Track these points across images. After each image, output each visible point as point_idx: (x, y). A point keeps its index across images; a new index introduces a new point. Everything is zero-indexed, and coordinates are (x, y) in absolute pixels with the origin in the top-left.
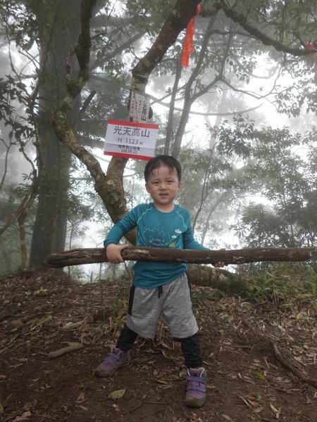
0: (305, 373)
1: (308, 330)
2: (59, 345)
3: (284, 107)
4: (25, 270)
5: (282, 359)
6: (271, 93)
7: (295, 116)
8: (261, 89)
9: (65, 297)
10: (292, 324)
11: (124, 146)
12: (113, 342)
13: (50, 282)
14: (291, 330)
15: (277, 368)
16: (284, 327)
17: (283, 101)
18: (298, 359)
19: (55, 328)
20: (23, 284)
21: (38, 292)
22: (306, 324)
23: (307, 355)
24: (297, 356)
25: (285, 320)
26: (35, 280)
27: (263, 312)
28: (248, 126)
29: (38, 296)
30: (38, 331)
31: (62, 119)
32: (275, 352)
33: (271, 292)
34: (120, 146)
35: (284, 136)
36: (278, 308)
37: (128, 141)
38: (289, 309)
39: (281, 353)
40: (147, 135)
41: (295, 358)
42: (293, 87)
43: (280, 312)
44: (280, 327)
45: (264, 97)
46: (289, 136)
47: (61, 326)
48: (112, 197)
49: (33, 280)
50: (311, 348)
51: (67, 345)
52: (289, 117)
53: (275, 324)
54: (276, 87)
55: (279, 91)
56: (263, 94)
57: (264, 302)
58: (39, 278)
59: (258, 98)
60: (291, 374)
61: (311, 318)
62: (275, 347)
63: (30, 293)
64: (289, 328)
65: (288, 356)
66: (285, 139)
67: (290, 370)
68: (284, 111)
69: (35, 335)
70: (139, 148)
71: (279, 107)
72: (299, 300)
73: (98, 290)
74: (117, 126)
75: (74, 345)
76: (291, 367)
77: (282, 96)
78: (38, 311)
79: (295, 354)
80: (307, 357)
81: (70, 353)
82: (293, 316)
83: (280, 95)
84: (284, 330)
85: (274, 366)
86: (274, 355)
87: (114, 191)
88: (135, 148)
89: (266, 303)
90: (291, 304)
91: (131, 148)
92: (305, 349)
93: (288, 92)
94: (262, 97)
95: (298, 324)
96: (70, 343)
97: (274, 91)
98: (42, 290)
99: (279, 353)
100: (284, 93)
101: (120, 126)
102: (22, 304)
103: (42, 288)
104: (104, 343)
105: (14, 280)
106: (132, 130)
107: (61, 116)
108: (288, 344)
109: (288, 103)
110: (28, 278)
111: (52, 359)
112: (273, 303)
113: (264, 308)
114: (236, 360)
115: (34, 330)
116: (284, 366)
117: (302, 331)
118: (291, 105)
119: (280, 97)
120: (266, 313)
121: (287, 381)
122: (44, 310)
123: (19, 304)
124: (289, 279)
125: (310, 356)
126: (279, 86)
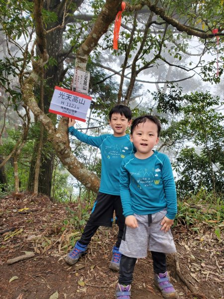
0: (197, 288)
1: (208, 250)
2: (19, 254)
3: (208, 77)
4: (17, 193)
5: (180, 274)
6: (197, 66)
7: (216, 83)
8: (190, 64)
9: (38, 215)
10: (196, 244)
11: (65, 108)
12: (57, 252)
13: (32, 203)
14: (194, 249)
15: (176, 281)
16: (189, 247)
17: (207, 72)
18: (193, 275)
19: (22, 239)
20: (14, 204)
21: (22, 210)
22: (207, 244)
23: (202, 272)
24: (193, 272)
25: (191, 241)
26: (22, 201)
27: (176, 233)
28: (178, 91)
29: (20, 213)
30: (8, 241)
31: (27, 89)
32: (176, 268)
33: (184, 218)
34: (62, 107)
35: (207, 98)
36: (188, 230)
37: (69, 105)
38: (196, 232)
39: (181, 269)
40: (83, 103)
41: (192, 274)
42: (214, 62)
43: (189, 234)
44: (186, 246)
45: (192, 69)
46: (211, 98)
47: (27, 237)
48: (59, 146)
49: (21, 201)
50: (208, 266)
51: (24, 254)
52: (212, 84)
53: (183, 244)
54: (202, 62)
55: (203, 65)
56: (191, 67)
57: (178, 225)
58: (25, 200)
59: (188, 71)
60: (186, 288)
61: (212, 241)
62: (177, 264)
63: (16, 211)
64: (194, 247)
65: (186, 273)
66: (208, 101)
67: (186, 285)
68: (209, 80)
69: (5, 245)
70: (76, 112)
71: (205, 77)
72: (205, 225)
73: (63, 210)
74: (62, 92)
75: (29, 254)
76: (186, 282)
77: (207, 68)
78: (15, 225)
79: (192, 270)
80: (202, 274)
81: (24, 260)
82: (198, 238)
83: (205, 68)
84: (189, 249)
85: (174, 280)
86: (176, 270)
87: (61, 142)
88: (73, 111)
89: (180, 226)
90: (198, 228)
91: (70, 110)
92: (202, 267)
93: (211, 65)
94: (190, 70)
95: (201, 245)
96: (26, 252)
97: (200, 65)
98: (25, 208)
99: (179, 269)
100: (208, 66)
101: (64, 93)
102: (6, 219)
103: (25, 207)
104: (51, 253)
105: (8, 200)
106: (72, 98)
107: (28, 87)
108: (189, 261)
109: (211, 74)
110: (18, 199)
111: (10, 264)
112: (185, 226)
113: (178, 230)
114: (146, 272)
115: (7, 240)
116: (181, 280)
117: (203, 251)
118: (213, 75)
119: (205, 69)
120: (178, 235)
121: (181, 294)
122: (20, 224)
123: (4, 219)
124: (201, 207)
125: (205, 273)
126: (204, 61)
